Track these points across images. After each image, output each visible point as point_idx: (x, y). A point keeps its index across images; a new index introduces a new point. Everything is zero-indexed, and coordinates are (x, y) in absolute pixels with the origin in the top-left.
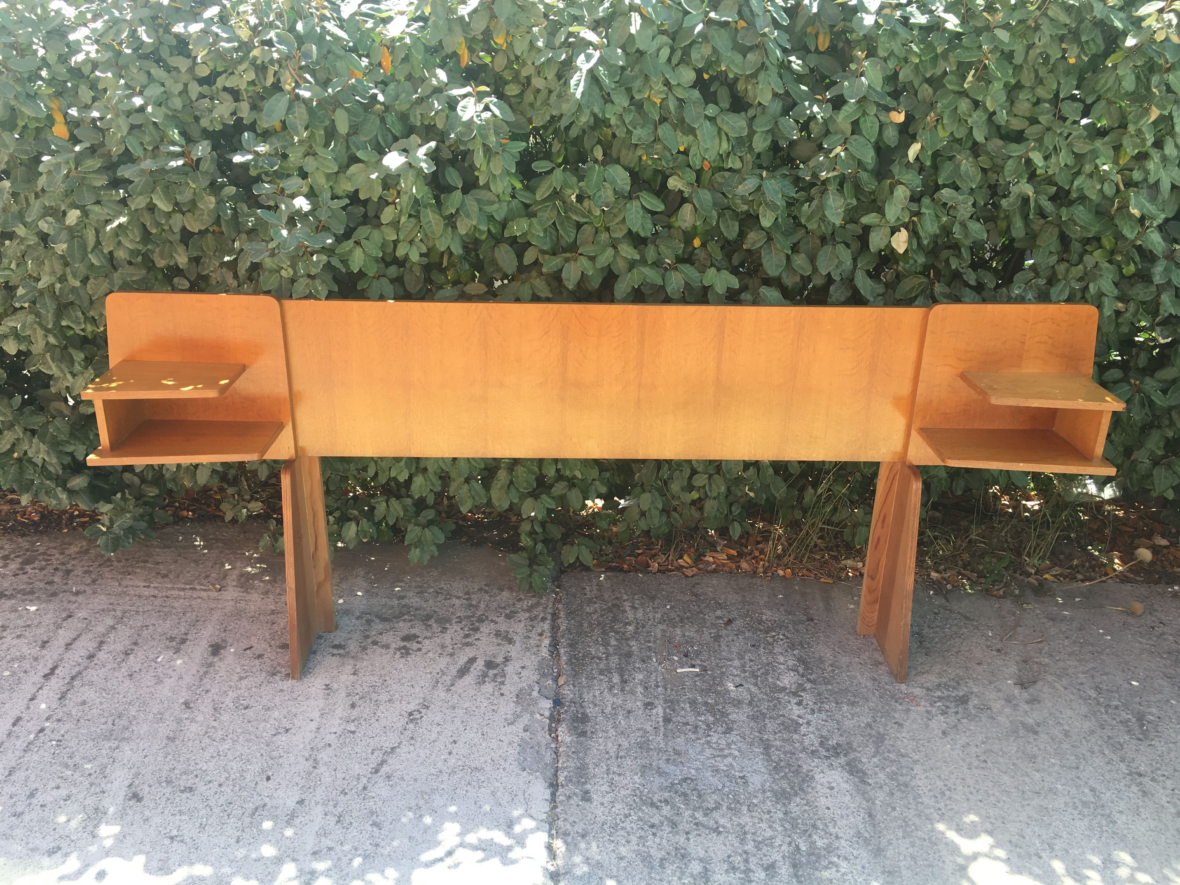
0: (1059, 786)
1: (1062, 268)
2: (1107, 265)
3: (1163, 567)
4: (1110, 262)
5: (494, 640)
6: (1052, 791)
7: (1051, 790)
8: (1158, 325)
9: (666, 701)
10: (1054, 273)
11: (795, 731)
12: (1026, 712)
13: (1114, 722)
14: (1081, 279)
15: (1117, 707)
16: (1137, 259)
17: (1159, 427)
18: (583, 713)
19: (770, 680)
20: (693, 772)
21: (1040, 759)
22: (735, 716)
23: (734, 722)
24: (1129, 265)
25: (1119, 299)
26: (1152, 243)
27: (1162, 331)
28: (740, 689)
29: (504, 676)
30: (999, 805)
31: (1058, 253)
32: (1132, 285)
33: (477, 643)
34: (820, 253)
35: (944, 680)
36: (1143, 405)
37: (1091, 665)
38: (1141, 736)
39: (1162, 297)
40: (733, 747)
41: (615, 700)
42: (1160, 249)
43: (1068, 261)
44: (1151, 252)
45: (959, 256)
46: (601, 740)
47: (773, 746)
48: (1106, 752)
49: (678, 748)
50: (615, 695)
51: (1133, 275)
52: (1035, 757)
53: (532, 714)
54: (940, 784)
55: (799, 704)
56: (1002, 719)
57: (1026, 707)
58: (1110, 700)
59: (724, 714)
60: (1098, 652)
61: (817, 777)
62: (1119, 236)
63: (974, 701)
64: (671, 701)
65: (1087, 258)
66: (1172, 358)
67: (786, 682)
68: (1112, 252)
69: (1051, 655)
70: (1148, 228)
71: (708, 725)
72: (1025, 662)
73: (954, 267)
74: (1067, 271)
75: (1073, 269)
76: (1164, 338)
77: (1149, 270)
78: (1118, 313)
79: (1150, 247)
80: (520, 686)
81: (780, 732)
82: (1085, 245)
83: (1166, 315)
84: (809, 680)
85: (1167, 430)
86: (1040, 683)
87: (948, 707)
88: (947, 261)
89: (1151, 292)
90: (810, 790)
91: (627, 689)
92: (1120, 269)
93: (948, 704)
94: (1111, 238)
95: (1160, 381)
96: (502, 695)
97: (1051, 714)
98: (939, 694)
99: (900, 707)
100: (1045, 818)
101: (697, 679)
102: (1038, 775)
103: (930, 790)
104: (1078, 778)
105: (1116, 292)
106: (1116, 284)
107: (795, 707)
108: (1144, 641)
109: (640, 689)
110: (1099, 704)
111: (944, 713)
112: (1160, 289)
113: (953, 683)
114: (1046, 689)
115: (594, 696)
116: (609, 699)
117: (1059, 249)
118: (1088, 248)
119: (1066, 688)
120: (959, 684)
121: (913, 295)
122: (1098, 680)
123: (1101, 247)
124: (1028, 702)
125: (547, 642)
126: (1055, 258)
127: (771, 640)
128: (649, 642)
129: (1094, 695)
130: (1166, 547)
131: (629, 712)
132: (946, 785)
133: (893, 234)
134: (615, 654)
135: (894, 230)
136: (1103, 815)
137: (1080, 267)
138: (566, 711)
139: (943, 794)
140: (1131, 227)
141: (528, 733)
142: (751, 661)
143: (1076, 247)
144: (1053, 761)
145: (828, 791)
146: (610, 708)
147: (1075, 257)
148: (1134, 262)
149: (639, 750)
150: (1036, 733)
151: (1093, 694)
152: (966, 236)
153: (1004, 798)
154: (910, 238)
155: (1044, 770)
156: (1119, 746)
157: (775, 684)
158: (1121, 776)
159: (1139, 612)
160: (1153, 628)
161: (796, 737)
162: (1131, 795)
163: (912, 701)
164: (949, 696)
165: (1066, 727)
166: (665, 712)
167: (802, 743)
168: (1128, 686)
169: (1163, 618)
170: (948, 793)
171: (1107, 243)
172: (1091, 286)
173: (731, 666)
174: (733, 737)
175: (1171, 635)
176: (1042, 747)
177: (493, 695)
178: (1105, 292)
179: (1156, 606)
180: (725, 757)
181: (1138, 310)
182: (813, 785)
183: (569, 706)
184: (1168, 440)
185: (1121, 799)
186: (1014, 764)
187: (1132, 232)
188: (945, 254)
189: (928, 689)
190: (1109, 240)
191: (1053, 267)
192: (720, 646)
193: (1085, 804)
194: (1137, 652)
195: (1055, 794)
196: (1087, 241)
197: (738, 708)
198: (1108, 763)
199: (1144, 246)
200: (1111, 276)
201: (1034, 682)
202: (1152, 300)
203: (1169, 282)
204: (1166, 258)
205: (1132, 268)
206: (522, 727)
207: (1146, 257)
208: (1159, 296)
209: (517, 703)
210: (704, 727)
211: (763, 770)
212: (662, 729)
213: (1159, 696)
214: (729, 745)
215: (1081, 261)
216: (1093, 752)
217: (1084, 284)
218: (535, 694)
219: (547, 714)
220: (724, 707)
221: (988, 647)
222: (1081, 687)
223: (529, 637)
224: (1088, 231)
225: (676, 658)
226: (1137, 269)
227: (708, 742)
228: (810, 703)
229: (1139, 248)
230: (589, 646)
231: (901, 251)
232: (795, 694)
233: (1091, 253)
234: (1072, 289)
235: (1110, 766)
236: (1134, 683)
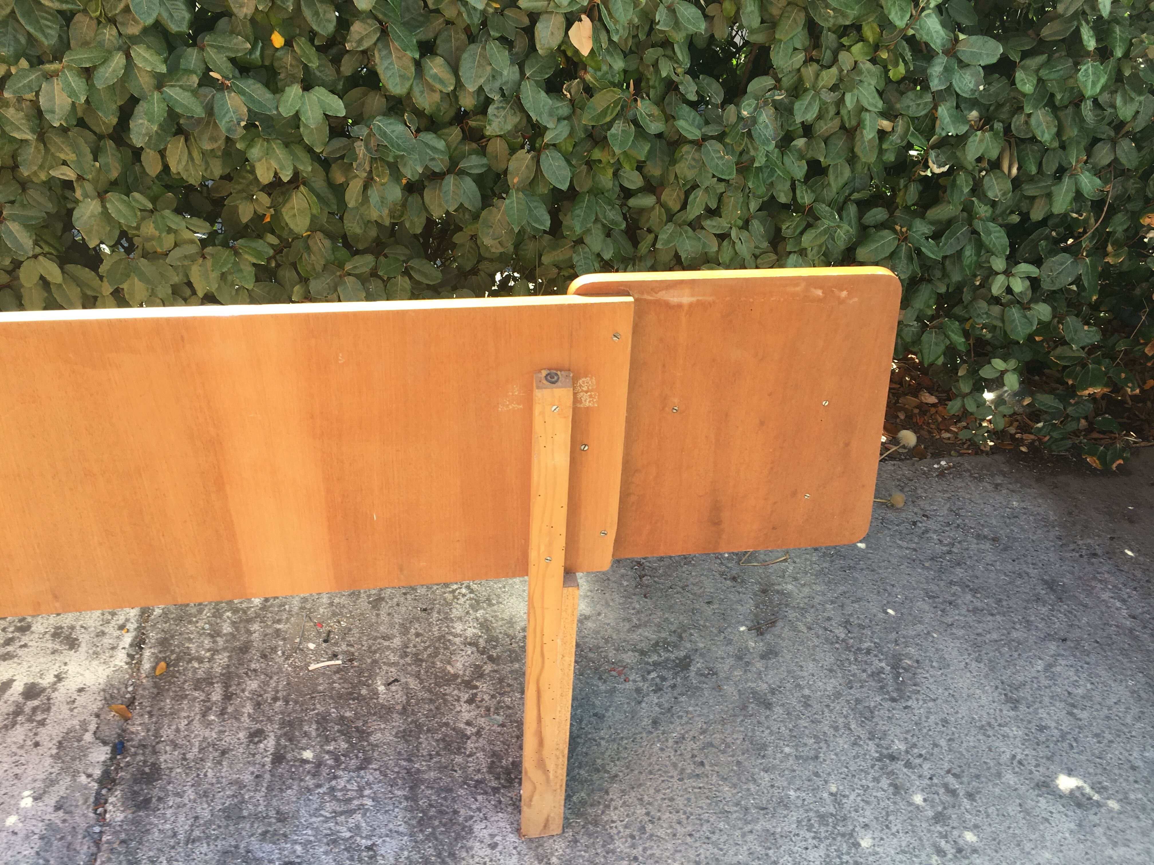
0: (792, 793)
1: (810, 71)
2: (869, 65)
3: (930, 432)
4: (873, 61)
5: (50, 645)
6: (784, 803)
7: (780, 802)
8: (933, 147)
9: (283, 724)
10: (801, 80)
11: (459, 751)
12: (760, 673)
13: (864, 675)
14: (834, 88)
15: (868, 652)
16: (908, 56)
17: (929, 281)
18: (153, 764)
19: (439, 664)
20: (299, 848)
21: (770, 751)
22: (379, 735)
23: (374, 747)
24: (897, 65)
25: (885, 114)
26: (929, 32)
27: (937, 156)
28: (393, 688)
29: (48, 709)
30: (714, 838)
31: (805, 50)
32: (902, 93)
33: (20, 652)
34: (465, 55)
35: (663, 635)
36: (910, 259)
37: (843, 588)
38: (895, 695)
39: (940, 109)
40: (367, 792)
41: (207, 733)
42: (939, 42)
43: (818, 61)
44: (927, 44)
45: (673, 58)
46: (169, 812)
47: (422, 782)
48: (853, 726)
49: (285, 808)
50: (209, 724)
51: (904, 79)
52: (764, 747)
53: (75, 775)
54: (640, 811)
55: (470, 701)
56: (729, 689)
57: (759, 665)
58: (861, 641)
59: (363, 734)
60: (850, 567)
61: (477, 827)
62: (885, 24)
63: (698, 664)
64: (291, 724)
65: (843, 56)
66: (948, 192)
67: (459, 665)
68: (876, 47)
69: (796, 579)
70: (923, 9)
71: (337, 759)
72: (764, 591)
73: (664, 74)
74: (817, 76)
75: (824, 73)
76: (939, 166)
77: (924, 70)
78: (882, 134)
79: (925, 38)
80: (69, 724)
81: (438, 754)
82: (840, 37)
83: (944, 134)
84: (491, 658)
85: (939, 284)
86: (780, 624)
87: (663, 679)
88: (655, 65)
89: (926, 104)
90: (464, 854)
91: (230, 709)
92: (886, 71)
93: (664, 673)
94: (875, 26)
95: (932, 223)
96: (37, 744)
97: (789, 672)
98: (655, 658)
99: (603, 688)
100: (771, 852)
101: (336, 677)
102: (766, 778)
103: (626, 827)
104: (817, 774)
105: (880, 104)
106: (880, 94)
107: (465, 707)
108: (905, 544)
109: (249, 708)
110: (848, 648)
111: (658, 689)
112: (938, 98)
113: (674, 638)
114: (786, 632)
115: (178, 730)
116: (200, 731)
117: (807, 43)
118: (845, 41)
119: (810, 629)
120: (681, 637)
121: (608, 119)
122: (848, 610)
123: (862, 39)
124: (763, 657)
125: (128, 639)
126: (801, 57)
127: (449, 596)
128: (279, 621)
129: (842, 636)
130: (934, 405)
131: (224, 753)
132: (648, 814)
133: (569, 25)
134: (225, 649)
135: (570, 20)
136: (843, 835)
137: (834, 70)
138: (128, 764)
139: (642, 829)
140: (902, 9)
141: (61, 813)
142: (418, 635)
143: (829, 39)
144: (787, 750)
145: (489, 851)
146: (195, 750)
147: (828, 55)
148: (904, 60)
149: (224, 823)
150: (768, 706)
151: (841, 632)
152: (677, 24)
153: (721, 825)
154: (595, 29)
155: (774, 767)
156: (868, 714)
157: (444, 670)
158: (870, 762)
159: (900, 505)
160: (914, 523)
161: (459, 759)
162: (880, 794)
163: (620, 674)
164: (667, 660)
165: (807, 692)
166: (278, 744)
167: (464, 768)
168: (881, 616)
169: (927, 507)
170: (649, 827)
171: (869, 32)
172: (848, 97)
173: (388, 648)
174: (369, 776)
175: (935, 531)
176: (775, 729)
177: (22, 747)
178: (866, 105)
179: (919, 491)
180: (350, 813)
181: (908, 129)
182: (469, 844)
183: (135, 754)
184: (939, 295)
185: (868, 803)
186: (739, 763)
187: (902, 18)
188: (650, 54)
189: (643, 653)
190: (872, 28)
191: (799, 70)
192: (378, 615)
193: (822, 818)
194: (894, 561)
195: (786, 807)
196: (843, 31)
197: (386, 721)
198: (855, 744)
199: (918, 37)
200: (873, 82)
201: (773, 623)
202: (926, 115)
203: (950, 88)
204: (946, 53)
205: (901, 69)
206: (53, 803)
207: (921, 51)
208: (935, 108)
209: (57, 757)
210: (330, 762)
211: (401, 829)
212: (267, 776)
213: (919, 627)
214: (361, 789)
215: (835, 60)
216: (836, 729)
217: (836, 95)
218: (88, 737)
219: (97, 772)
220: (365, 722)
221: (722, 574)
222: (827, 624)
223: (103, 633)
224: (844, 15)
225: (312, 646)
226: (907, 70)
227: (333, 789)
228: (486, 697)
229: (911, 41)
230: (190, 640)
231: (585, 51)
232: (468, 685)
233: (848, 49)
234: (823, 103)
235: (857, 748)
236: (890, 611)
